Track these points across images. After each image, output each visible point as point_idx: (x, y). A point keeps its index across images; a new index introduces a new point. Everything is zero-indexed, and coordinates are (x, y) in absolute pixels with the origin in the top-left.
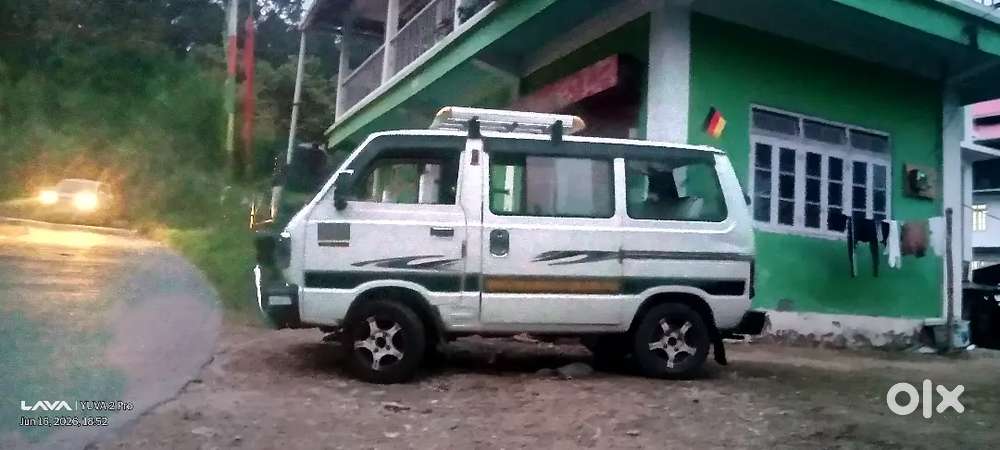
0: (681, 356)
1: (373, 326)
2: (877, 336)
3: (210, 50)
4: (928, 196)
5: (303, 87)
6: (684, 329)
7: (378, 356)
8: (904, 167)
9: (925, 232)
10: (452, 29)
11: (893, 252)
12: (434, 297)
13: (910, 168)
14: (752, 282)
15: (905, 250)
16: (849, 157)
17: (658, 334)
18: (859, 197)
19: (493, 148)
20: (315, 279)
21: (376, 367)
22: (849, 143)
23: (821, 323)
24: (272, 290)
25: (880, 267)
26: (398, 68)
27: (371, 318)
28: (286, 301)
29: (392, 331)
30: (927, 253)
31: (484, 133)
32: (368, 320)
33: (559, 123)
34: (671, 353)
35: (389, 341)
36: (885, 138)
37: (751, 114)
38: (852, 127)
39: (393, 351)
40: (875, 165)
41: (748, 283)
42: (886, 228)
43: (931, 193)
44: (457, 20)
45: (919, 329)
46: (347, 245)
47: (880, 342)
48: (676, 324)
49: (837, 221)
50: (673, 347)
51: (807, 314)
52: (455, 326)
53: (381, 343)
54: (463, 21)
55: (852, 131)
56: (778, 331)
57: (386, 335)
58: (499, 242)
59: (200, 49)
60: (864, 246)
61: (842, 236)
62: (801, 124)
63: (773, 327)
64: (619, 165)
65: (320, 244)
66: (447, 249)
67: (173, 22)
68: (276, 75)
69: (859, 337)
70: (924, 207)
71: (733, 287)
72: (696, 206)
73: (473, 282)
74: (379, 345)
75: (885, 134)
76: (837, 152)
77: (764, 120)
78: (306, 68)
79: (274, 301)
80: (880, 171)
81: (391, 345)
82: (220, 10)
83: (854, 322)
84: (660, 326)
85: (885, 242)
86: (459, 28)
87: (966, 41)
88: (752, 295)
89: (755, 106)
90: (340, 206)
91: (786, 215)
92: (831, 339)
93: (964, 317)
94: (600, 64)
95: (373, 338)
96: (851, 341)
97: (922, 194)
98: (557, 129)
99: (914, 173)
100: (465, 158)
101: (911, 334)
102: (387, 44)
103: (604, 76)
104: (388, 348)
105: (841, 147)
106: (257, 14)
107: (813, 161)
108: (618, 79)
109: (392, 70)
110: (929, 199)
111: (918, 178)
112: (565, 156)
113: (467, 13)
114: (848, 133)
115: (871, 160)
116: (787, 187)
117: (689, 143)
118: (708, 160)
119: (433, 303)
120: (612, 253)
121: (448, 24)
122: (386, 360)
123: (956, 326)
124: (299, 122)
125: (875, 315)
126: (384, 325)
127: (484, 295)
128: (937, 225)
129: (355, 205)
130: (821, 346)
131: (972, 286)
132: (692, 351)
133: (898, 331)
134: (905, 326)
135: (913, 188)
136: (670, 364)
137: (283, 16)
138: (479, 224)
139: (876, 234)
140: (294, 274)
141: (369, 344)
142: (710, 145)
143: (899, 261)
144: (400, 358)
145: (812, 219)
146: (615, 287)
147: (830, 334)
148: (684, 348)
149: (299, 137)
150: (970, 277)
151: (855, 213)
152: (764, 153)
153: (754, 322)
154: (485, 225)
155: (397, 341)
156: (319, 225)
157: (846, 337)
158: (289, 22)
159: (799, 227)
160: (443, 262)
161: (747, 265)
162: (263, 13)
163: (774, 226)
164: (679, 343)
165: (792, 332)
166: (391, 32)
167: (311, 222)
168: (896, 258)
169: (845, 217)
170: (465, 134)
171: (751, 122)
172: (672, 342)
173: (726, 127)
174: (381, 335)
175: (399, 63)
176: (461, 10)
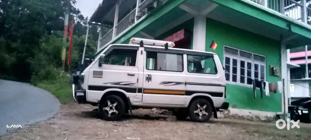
0: (204, 115)
1: (109, 103)
2: (262, 117)
3: (59, 32)
4: (277, 75)
5: (87, 43)
6: (205, 107)
7: (110, 112)
8: (270, 66)
9: (276, 85)
10: (134, 23)
11: (267, 91)
12: (128, 94)
13: (272, 67)
14: (225, 94)
15: (270, 90)
16: (253, 62)
17: (197, 108)
18: (256, 75)
19: (147, 50)
20: (91, 88)
21: (109, 116)
22: (253, 59)
23: (245, 112)
24: (78, 91)
25: (263, 95)
26: (117, 34)
27: (109, 100)
28: (82, 94)
29: (115, 105)
30: (277, 92)
31: (145, 46)
32: (108, 101)
33: (167, 43)
34: (201, 114)
35: (114, 108)
36: (264, 57)
37: (224, 48)
38: (254, 54)
39: (115, 111)
40: (261, 65)
41: (224, 93)
42: (265, 84)
43: (278, 74)
44: (136, 19)
45: (275, 116)
46: (102, 77)
47: (263, 119)
48: (202, 105)
49: (250, 81)
50: (201, 112)
51: (241, 109)
52: (135, 104)
53: (111, 108)
54: (137, 20)
55: (254, 55)
56: (232, 114)
57: (113, 106)
58: (149, 78)
59: (56, 32)
60: (258, 89)
61: (251, 86)
62: (239, 52)
63: (231, 113)
64: (185, 56)
65: (94, 77)
66: (133, 80)
67: (48, 24)
68: (79, 40)
69: (257, 117)
70: (276, 78)
71: (219, 95)
72: (208, 70)
73: (140, 90)
74: (111, 109)
75: (264, 56)
76: (250, 61)
77: (228, 50)
78: (89, 38)
79: (78, 94)
80: (262, 67)
81: (115, 109)
82: (62, 20)
83: (255, 113)
84: (197, 106)
85: (264, 88)
86: (136, 22)
87: (288, 28)
88: (225, 97)
89: (225, 46)
90: (100, 65)
91: (235, 79)
92: (249, 118)
93: (289, 112)
94: (179, 32)
95: (109, 107)
96: (255, 118)
97: (275, 74)
98: (166, 45)
99: (273, 68)
100: (139, 53)
101: (273, 117)
102: (114, 28)
103: (180, 36)
104: (113, 110)
105: (251, 59)
106: (74, 22)
107: (242, 64)
108: (184, 37)
109: (116, 35)
110: (278, 76)
111: (274, 70)
112: (169, 53)
113: (139, 17)
114: (253, 56)
115: (259, 64)
116: (235, 70)
117: (206, 51)
118: (211, 56)
119: (127, 96)
120: (183, 83)
121: (133, 21)
122: (112, 114)
123: (286, 115)
124: (86, 54)
125: (262, 111)
126: (112, 103)
127: (144, 94)
128: (280, 84)
129: (104, 66)
130: (245, 119)
131: (290, 106)
132: (207, 114)
133: (269, 116)
134: (271, 114)
135: (273, 73)
136: (200, 118)
137: (81, 23)
138: (143, 73)
139: (262, 86)
140: (85, 86)
141: (107, 109)
142: (212, 52)
143: (269, 94)
144: (117, 113)
145: (242, 80)
146: (184, 93)
147: (248, 116)
148: (205, 113)
149: (86, 57)
150: (290, 103)
151: (255, 79)
152: (228, 60)
153: (225, 106)
154: (144, 73)
155: (116, 108)
156: (94, 71)
157: (253, 117)
158: (83, 25)
159: (238, 83)
160: (131, 84)
161: (224, 88)
162: (76, 22)
163: (231, 82)
164: (203, 111)
165: (236, 114)
166: (115, 24)
167: (91, 70)
168: (268, 93)
169: (252, 80)
170: (139, 46)
171: (224, 51)
172: (201, 111)
173: (217, 46)
174: (111, 106)
175: (117, 33)
176: (137, 17)
